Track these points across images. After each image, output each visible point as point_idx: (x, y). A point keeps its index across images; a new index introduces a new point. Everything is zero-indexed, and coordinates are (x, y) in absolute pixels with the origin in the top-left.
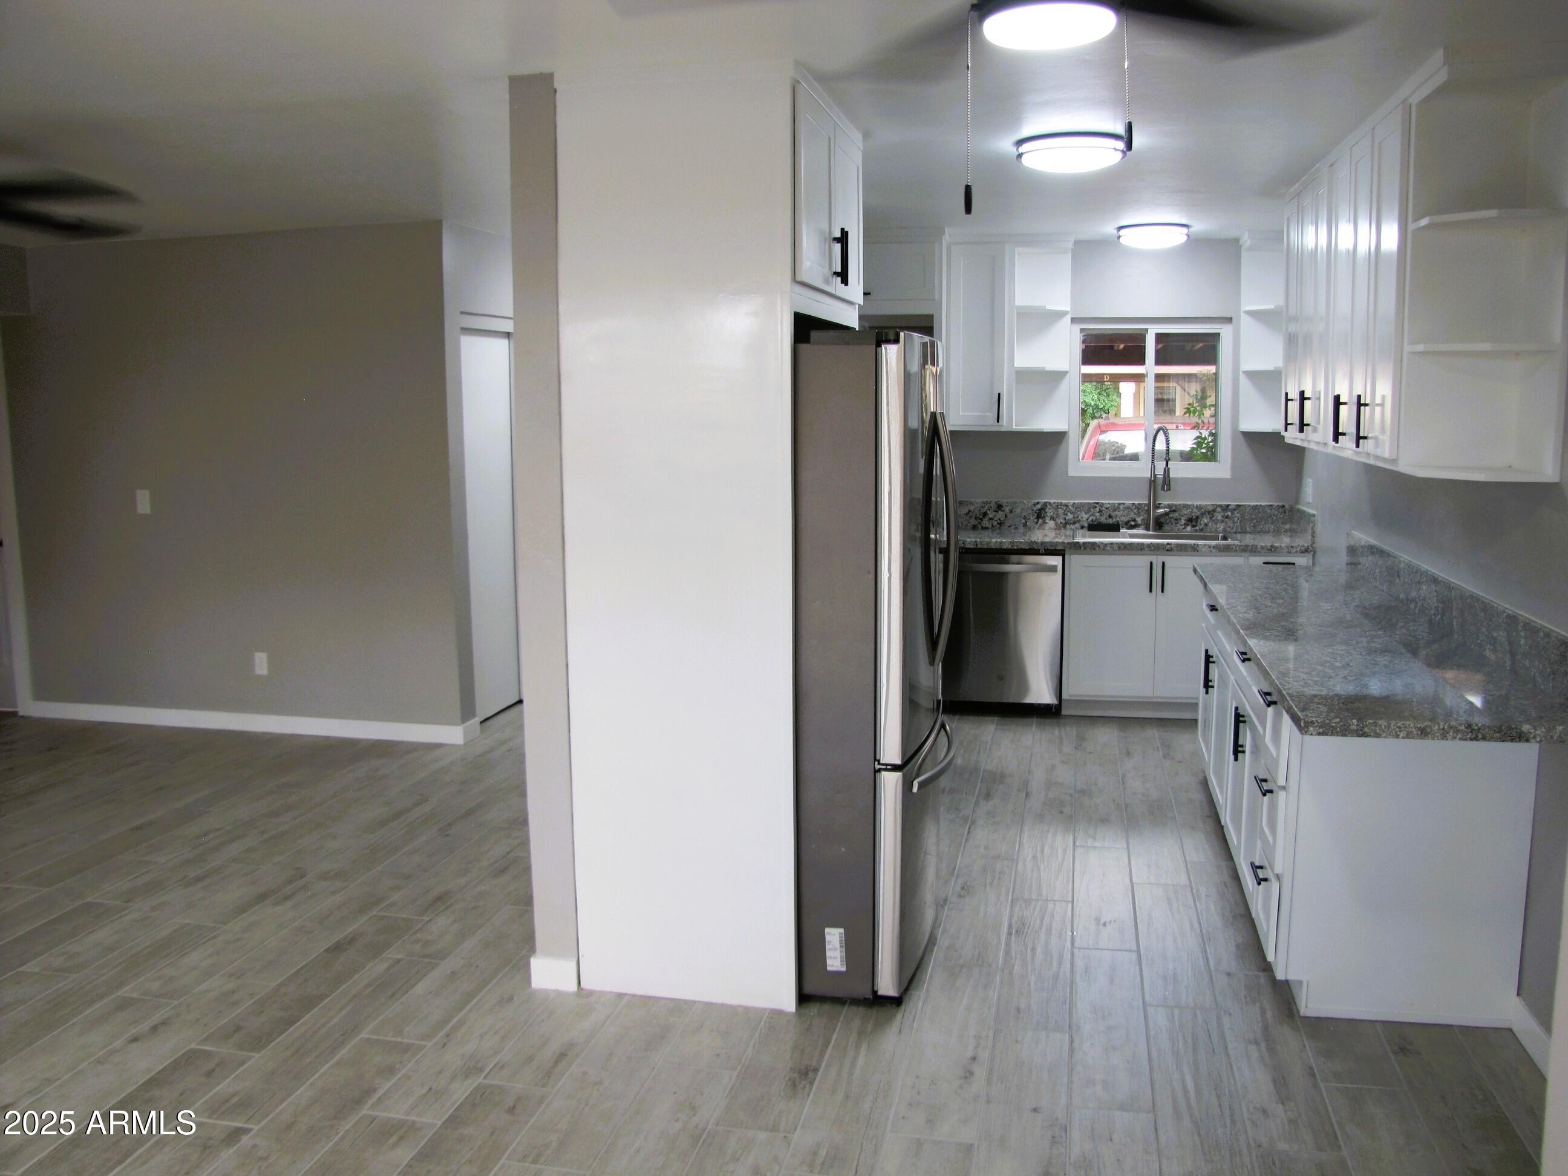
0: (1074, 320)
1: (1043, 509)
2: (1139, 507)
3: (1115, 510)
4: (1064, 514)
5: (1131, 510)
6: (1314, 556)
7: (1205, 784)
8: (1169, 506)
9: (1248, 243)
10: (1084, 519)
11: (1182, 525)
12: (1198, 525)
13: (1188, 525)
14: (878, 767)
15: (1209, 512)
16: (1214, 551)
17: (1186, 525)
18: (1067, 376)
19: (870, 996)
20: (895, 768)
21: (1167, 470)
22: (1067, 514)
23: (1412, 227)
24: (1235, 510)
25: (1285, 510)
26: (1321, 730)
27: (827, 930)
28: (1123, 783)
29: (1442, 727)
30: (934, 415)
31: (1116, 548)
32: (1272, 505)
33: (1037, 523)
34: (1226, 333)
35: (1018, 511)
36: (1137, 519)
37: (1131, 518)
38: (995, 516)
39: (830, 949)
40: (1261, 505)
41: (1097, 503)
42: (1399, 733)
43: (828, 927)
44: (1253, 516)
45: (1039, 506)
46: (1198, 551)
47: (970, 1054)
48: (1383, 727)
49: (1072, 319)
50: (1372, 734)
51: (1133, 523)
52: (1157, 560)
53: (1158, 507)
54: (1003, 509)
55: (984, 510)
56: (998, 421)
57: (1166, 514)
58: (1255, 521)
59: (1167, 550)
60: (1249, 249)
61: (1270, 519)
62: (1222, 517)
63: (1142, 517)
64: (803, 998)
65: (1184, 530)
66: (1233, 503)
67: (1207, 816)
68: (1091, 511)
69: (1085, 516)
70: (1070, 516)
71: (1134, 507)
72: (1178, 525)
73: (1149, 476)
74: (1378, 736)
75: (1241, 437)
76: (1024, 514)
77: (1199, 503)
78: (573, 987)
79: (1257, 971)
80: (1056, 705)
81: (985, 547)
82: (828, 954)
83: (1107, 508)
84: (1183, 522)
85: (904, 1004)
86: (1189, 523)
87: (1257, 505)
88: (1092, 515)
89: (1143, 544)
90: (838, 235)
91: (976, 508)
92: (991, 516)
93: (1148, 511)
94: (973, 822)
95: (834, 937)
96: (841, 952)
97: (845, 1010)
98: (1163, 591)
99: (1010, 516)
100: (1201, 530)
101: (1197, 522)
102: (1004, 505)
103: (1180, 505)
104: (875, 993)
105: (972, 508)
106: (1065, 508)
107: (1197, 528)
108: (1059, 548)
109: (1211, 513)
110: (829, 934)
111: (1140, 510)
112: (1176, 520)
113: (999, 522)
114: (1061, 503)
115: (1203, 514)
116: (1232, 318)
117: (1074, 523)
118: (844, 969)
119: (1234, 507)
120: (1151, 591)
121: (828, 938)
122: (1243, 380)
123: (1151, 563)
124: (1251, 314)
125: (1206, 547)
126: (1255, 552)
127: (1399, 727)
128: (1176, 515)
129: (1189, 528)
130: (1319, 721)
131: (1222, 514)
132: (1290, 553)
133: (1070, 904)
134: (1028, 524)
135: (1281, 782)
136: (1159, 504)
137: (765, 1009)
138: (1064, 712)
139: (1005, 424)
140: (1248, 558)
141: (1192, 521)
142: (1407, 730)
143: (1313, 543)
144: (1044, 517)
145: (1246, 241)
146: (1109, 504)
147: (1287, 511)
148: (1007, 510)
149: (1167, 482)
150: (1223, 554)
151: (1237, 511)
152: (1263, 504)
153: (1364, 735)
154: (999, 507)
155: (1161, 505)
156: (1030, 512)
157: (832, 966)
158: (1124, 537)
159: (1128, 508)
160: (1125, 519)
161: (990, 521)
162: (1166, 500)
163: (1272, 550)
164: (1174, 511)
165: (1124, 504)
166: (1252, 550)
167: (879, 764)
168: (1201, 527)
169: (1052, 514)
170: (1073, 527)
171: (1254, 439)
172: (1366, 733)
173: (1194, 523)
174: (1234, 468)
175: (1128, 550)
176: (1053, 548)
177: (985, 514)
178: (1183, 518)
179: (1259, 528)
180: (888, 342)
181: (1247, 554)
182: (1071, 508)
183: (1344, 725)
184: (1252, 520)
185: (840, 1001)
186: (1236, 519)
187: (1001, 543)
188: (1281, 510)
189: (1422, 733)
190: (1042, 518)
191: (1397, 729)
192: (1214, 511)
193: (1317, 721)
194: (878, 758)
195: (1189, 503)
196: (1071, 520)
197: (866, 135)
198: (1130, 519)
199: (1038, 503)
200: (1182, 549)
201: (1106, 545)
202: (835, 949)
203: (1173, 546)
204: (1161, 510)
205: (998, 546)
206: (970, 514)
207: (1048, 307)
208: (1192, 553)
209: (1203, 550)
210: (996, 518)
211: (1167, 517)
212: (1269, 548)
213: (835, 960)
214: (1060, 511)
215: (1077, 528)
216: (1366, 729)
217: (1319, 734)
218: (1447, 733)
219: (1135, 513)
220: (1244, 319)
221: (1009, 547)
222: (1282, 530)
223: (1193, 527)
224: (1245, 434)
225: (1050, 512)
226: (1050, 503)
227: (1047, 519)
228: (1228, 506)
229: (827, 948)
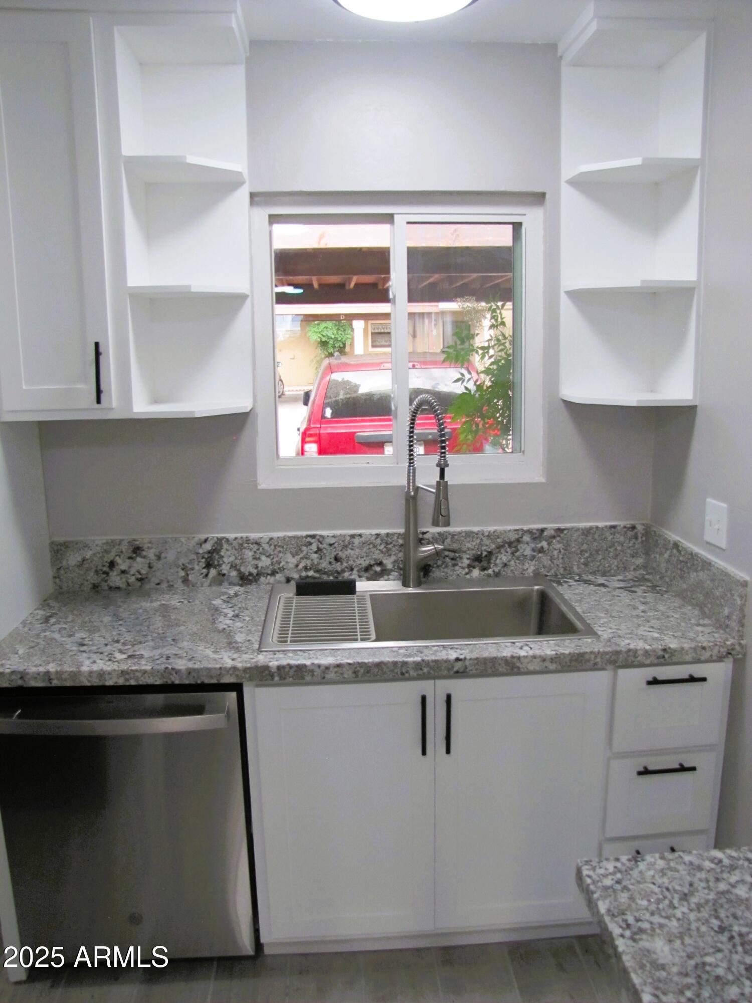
0: (255, 198)
1: (215, 551)
2: (387, 540)
3: (345, 547)
4: (255, 558)
5: (375, 546)
8: (442, 539)
10: (291, 566)
11: (463, 568)
12: (492, 565)
13: (474, 567)
15: (510, 544)
16: (552, 666)
17: (471, 567)
18: (248, 302)
22: (259, 559)
24: (554, 537)
25: (636, 534)
31: (349, 674)
32: (614, 527)
33: (207, 575)
34: (533, 220)
35: (171, 556)
36: (385, 562)
37: (375, 560)
38: (130, 567)
40: (597, 527)
41: (313, 537)
44: (585, 547)
45: (208, 547)
46: (518, 668)
49: (252, 195)
51: (378, 568)
52: (435, 689)
53: (421, 541)
54: (144, 553)
55: (110, 557)
56: (99, 401)
57: (437, 552)
58: (587, 555)
60: (578, 62)
61: (612, 550)
62: (533, 550)
63: (393, 558)
65: (468, 576)
66: (551, 526)
68: (302, 551)
69: (293, 561)
70: (265, 562)
71: (379, 541)
72: (457, 568)
73: (405, 483)
75: (564, 416)
76: (182, 561)
77: (492, 529)
80: (251, 953)
81: (69, 684)
83: (331, 545)
84: (466, 562)
86: (477, 563)
87: (591, 528)
88: (306, 557)
89: (405, 664)
91: (94, 555)
92: (123, 567)
93: (405, 548)
98: (448, 751)
99: (158, 565)
100: (498, 575)
101: (489, 562)
102: (146, 546)
103: (460, 533)
105: (88, 554)
106: (256, 547)
107: (490, 571)
108: (228, 679)
109: (513, 544)
111: (390, 546)
112: (452, 559)
113: (140, 576)
114: (248, 540)
115: (499, 547)
116: (543, 195)
117: (274, 573)
119: (553, 532)
120: (424, 753)
122: (567, 309)
123: (424, 697)
124: (581, 183)
125: (538, 660)
126: (633, 662)
128: (453, 552)
129: (476, 573)
131: (533, 545)
132: (699, 659)
134: (190, 578)
136: (424, 533)
139: (114, 404)
141: (482, 560)
144: (220, 565)
146: (334, 537)
147: (640, 535)
148: (151, 554)
151: (558, 539)
152: (601, 524)
154: (137, 550)
155: (427, 539)
156: (194, 556)
159: (367, 542)
160: (364, 563)
161: (123, 575)
163: (665, 656)
164: (450, 545)
165: (360, 535)
166: (623, 660)
168: (496, 570)
169: (232, 559)
170: (271, 579)
173: (485, 564)
174: (552, 464)
177: (112, 564)
178: (465, 556)
179: (593, 566)
182: (266, 546)
184: (582, 552)
186: (555, 553)
188: (630, 533)
190: (215, 567)
192: (518, 541)
195: (476, 529)
196: (267, 567)
198: (372, 562)
199: (206, 541)
200: (486, 666)
201: (327, 668)
203: (467, 663)
204: (428, 547)
205: (96, 682)
206: (86, 566)
207: (191, 159)
210: (133, 571)
211: (438, 557)
212: (661, 653)
214: (249, 554)
215: (279, 582)
219: (382, 552)
220: (566, 192)
221: (121, 682)
222: (632, 568)
223: (484, 569)
224: (570, 406)
225: (228, 556)
226: (227, 540)
227: (225, 569)
228: (542, 531)
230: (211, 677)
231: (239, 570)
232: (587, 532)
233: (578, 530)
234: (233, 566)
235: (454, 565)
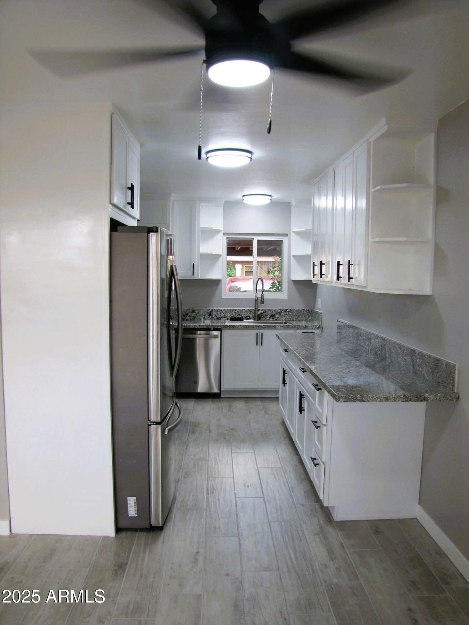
0: (224, 234)
1: (211, 312)
2: (251, 311)
3: (241, 312)
4: (220, 314)
6: (322, 329)
7: (284, 423)
8: (263, 310)
9: (295, 204)
10: (229, 316)
11: (268, 318)
14: (150, 423)
15: (279, 313)
16: (282, 328)
17: (270, 318)
18: (222, 256)
19: (148, 527)
20: (158, 423)
21: (262, 295)
22: (221, 314)
23: (372, 190)
26: (345, 400)
27: (128, 498)
28: (249, 425)
29: (394, 396)
30: (172, 266)
31: (243, 327)
32: (304, 310)
33: (209, 317)
34: (285, 240)
35: (201, 313)
36: (250, 316)
37: (248, 315)
39: (130, 507)
41: (234, 309)
42: (377, 400)
44: (297, 314)
45: (210, 311)
46: (276, 328)
47: (195, 550)
48: (370, 397)
49: (223, 233)
50: (366, 401)
51: (248, 317)
52: (260, 332)
53: (258, 311)
54: (195, 312)
55: (187, 312)
56: (193, 275)
57: (262, 313)
58: (297, 316)
59: (264, 328)
60: (294, 207)
61: (303, 315)
62: (285, 314)
63: (252, 315)
64: (118, 530)
65: (269, 320)
67: (285, 437)
68: (231, 312)
69: (229, 315)
70: (223, 315)
71: (249, 311)
73: (255, 298)
74: (368, 401)
75: (292, 283)
76: (204, 314)
77: (275, 309)
78: (9, 534)
79: (315, 503)
80: (219, 393)
81: (188, 327)
82: (129, 509)
83: (238, 311)
85: (164, 528)
88: (232, 314)
89: (253, 326)
90: (130, 186)
92: (190, 315)
93: (255, 312)
94: (188, 445)
95: (131, 501)
96: (135, 507)
97: (138, 534)
98: (262, 345)
99: (198, 315)
100: (276, 320)
101: (274, 317)
102: (195, 310)
103: (267, 310)
104: (151, 525)
106: (221, 311)
107: (274, 319)
108: (219, 327)
109: (280, 313)
110: (129, 500)
112: (266, 316)
113: (193, 317)
114: (219, 310)
115: (277, 313)
116: (287, 234)
117: (225, 317)
118: (136, 515)
119: (289, 310)
120: (257, 345)
121: (129, 502)
122: (292, 259)
123: (257, 333)
124: (295, 232)
125: (279, 326)
126: (299, 328)
127: (377, 397)
128: (266, 314)
129: (271, 319)
130: (344, 396)
131: (284, 313)
132: (313, 328)
133: (232, 478)
134: (205, 318)
135: (324, 423)
137: (101, 536)
138: (222, 396)
139: (196, 276)
140: (296, 331)
141: (272, 316)
142: (380, 398)
143: (322, 324)
144: (212, 315)
145: (293, 203)
146: (239, 309)
147: (310, 312)
148: (197, 312)
149: (262, 301)
150: (286, 329)
151: (290, 312)
152: (301, 309)
153: (363, 401)
154: (193, 311)
155: (260, 310)
156: (206, 313)
157: (131, 514)
158: (245, 323)
159: (246, 311)
160: (245, 316)
161: (190, 317)
162: (262, 308)
163: (305, 327)
164: (265, 312)
165: (245, 309)
166: (297, 328)
167: (150, 422)
168: (276, 319)
169: (215, 314)
170: (224, 319)
171: (297, 283)
172: (363, 400)
173: (273, 317)
174: (289, 294)
175: (248, 328)
176: (217, 328)
177: (187, 314)
178: (269, 315)
179: (299, 319)
180: (153, 231)
181: (295, 329)
182: (223, 311)
183: (355, 397)
184: (296, 315)
185: (135, 530)
186: (290, 315)
187: (195, 326)
188: (308, 311)
189: (386, 399)
190: (211, 315)
191: (376, 398)
192: (281, 312)
193: (343, 396)
194: (150, 419)
195: (271, 309)
196: (223, 316)
197: (142, 145)
199: (210, 309)
200: (270, 328)
201: (239, 326)
202: (132, 507)
203: (265, 326)
204: (260, 312)
205: (194, 327)
207: (214, 228)
208: (274, 329)
209: (278, 328)
210: (192, 316)
211: (262, 315)
212: (305, 326)
213: (132, 511)
214: (219, 313)
215: (226, 320)
216: (364, 399)
217: (344, 402)
218: (396, 399)
219: (249, 313)
220: (292, 234)
221: (199, 327)
222: (309, 320)
223: (273, 318)
224: (293, 281)
225: (214, 313)
226: (214, 309)
227: (213, 316)
228: (287, 310)
229: (129, 506)
231: (217, 317)
232: (297, 311)
233: (295, 310)
234: (215, 315)
235: (266, 317)
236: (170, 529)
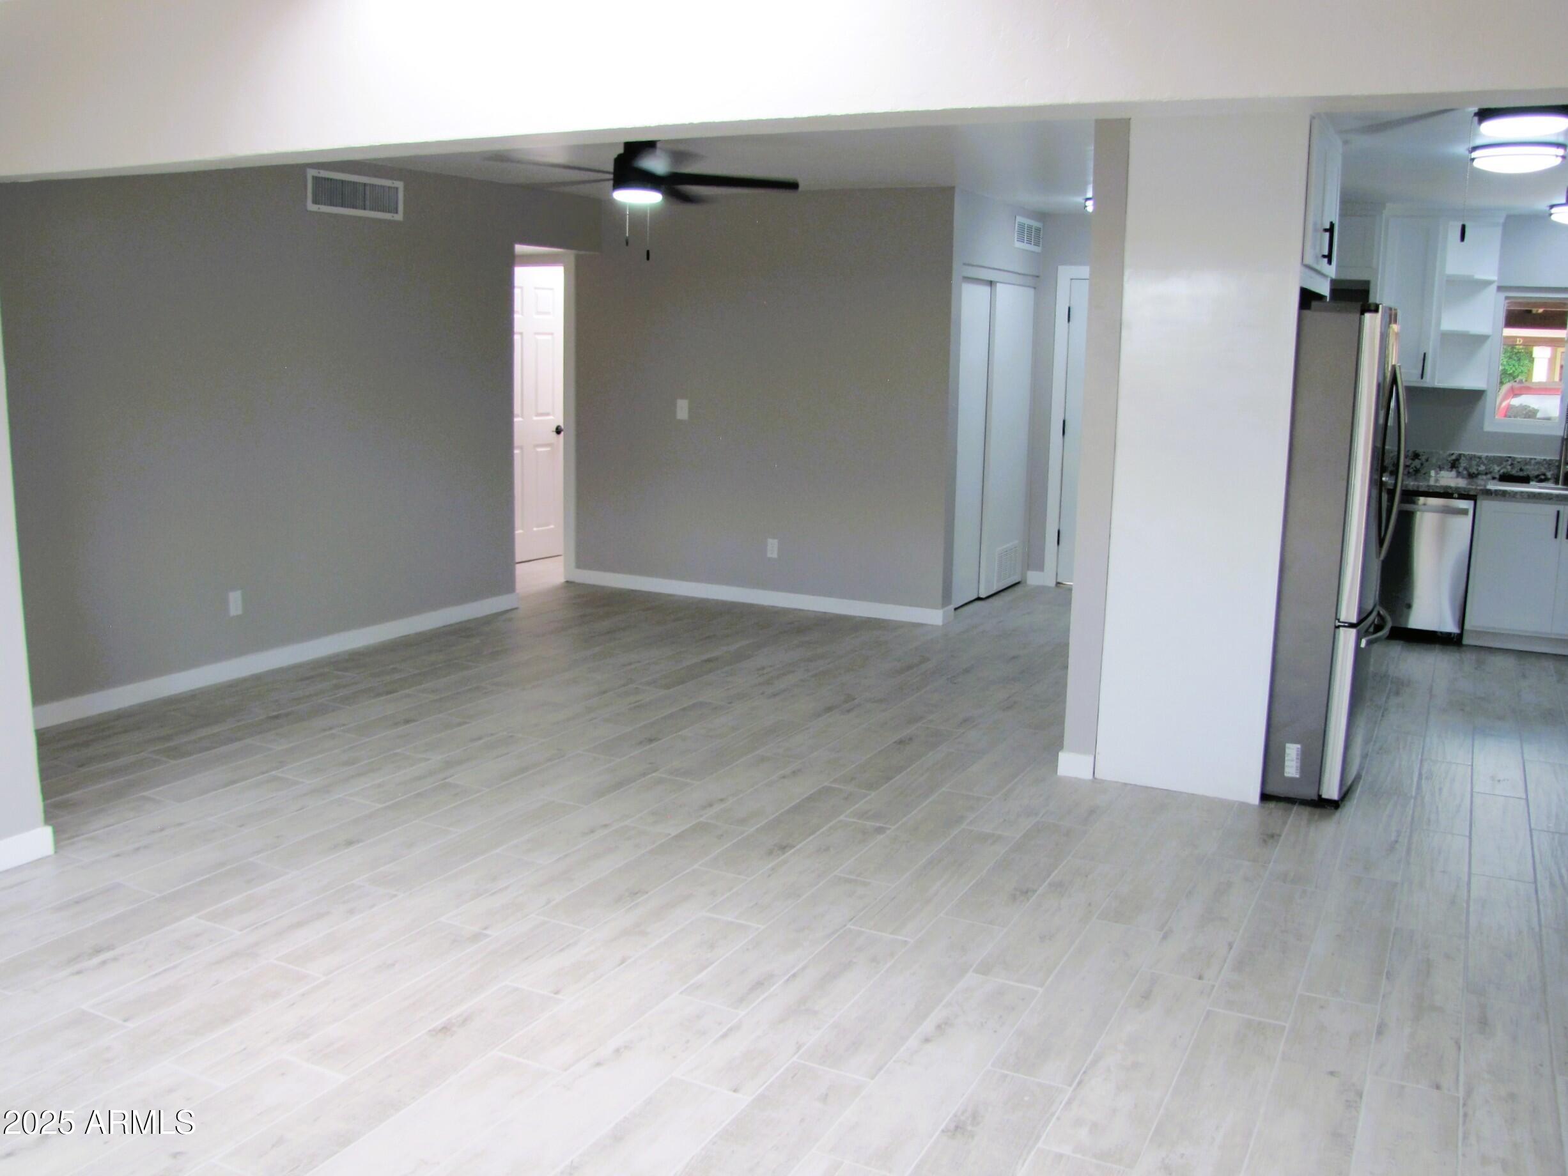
0: (1500, 288)
1: (1457, 459)
2: (1550, 463)
3: (1526, 464)
4: (1478, 465)
5: (1542, 465)
10: (1496, 471)
14: (1338, 624)
18: (1489, 339)
19: (1316, 798)
20: (1352, 626)
22: (1480, 466)
27: (1288, 745)
28: (1519, 696)
30: (1394, 367)
31: (1526, 496)
35: (1434, 461)
36: (1547, 473)
37: (1542, 472)
38: (1411, 464)
39: (1289, 760)
41: (1509, 457)
43: (1288, 743)
45: (1454, 457)
47: (1393, 838)
49: (1498, 287)
51: (1543, 476)
52: (1564, 509)
53: (1566, 464)
54: (1420, 458)
56: (1422, 377)
63: (1552, 472)
64: (1265, 797)
68: (1502, 464)
69: (1497, 468)
70: (1483, 468)
71: (1545, 462)
73: (1564, 434)
76: (1439, 463)
78: (1091, 777)
80: (1458, 634)
82: (1287, 763)
83: (1518, 462)
85: (1342, 806)
88: (1505, 467)
89: (1553, 495)
90: (1328, 227)
93: (1559, 467)
94: (1386, 710)
95: (1292, 752)
96: (1297, 762)
97: (1295, 808)
99: (1426, 464)
102: (1421, 454)
104: (1320, 796)
106: (1478, 460)
108: (1472, 493)
110: (1289, 748)
111: (1551, 466)
113: (1414, 469)
114: (1475, 456)
117: (1486, 473)
118: (1298, 776)
120: (1555, 537)
121: (1287, 751)
123: (1558, 512)
133: (1470, 767)
134: (1441, 472)
137: (1236, 802)
138: (1465, 641)
139: (1428, 380)
144: (1458, 467)
146: (1520, 458)
148: (1423, 458)
154: (1416, 456)
156: (1445, 461)
157: (1289, 773)
158: (1533, 488)
159: (1539, 463)
160: (1536, 473)
165: (1535, 459)
167: (1339, 622)
169: (1465, 465)
170: (1485, 476)
175: (1539, 499)
176: (1466, 493)
180: (1369, 311)
182: (1484, 460)
185: (1290, 801)
187: (1418, 487)
190: (1456, 467)
194: (1338, 617)
196: (1483, 471)
198: (1540, 473)
199: (1453, 454)
201: (1517, 493)
202: (1292, 761)
205: (1415, 489)
207: (1476, 276)
210: (1413, 466)
213: (1291, 769)
214: (1474, 462)
215: (1489, 478)
219: (1546, 468)
221: (1426, 489)
225: (1463, 463)
226: (1464, 455)
227: (1461, 469)
229: (1286, 758)
230: (1465, 491)
231: (1468, 471)
234: (1465, 469)
236: (1350, 810)
